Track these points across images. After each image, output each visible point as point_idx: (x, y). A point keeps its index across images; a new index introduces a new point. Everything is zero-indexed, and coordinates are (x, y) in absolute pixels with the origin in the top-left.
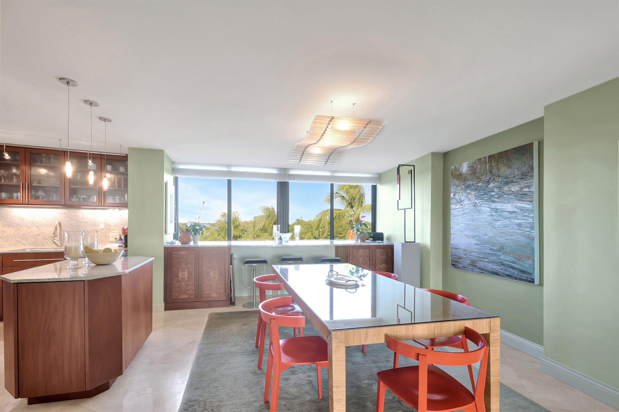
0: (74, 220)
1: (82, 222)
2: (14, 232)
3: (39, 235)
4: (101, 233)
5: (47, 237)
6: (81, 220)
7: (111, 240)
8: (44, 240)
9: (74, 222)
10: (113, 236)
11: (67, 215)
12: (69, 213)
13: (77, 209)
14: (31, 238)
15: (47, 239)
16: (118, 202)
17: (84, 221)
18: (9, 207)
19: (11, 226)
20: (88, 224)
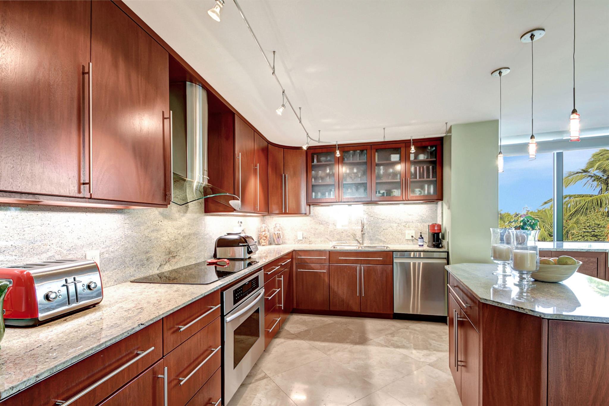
0: (372, 216)
1: (380, 218)
2: (323, 229)
3: (343, 232)
4: (397, 230)
5: (350, 234)
6: (378, 216)
7: (406, 239)
8: (347, 237)
9: (372, 219)
10: (409, 234)
11: (366, 212)
12: (368, 210)
13: (374, 205)
14: (337, 235)
15: (349, 236)
16: (418, 195)
17: (381, 217)
18: (320, 206)
19: (322, 224)
20: (385, 220)
